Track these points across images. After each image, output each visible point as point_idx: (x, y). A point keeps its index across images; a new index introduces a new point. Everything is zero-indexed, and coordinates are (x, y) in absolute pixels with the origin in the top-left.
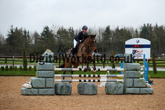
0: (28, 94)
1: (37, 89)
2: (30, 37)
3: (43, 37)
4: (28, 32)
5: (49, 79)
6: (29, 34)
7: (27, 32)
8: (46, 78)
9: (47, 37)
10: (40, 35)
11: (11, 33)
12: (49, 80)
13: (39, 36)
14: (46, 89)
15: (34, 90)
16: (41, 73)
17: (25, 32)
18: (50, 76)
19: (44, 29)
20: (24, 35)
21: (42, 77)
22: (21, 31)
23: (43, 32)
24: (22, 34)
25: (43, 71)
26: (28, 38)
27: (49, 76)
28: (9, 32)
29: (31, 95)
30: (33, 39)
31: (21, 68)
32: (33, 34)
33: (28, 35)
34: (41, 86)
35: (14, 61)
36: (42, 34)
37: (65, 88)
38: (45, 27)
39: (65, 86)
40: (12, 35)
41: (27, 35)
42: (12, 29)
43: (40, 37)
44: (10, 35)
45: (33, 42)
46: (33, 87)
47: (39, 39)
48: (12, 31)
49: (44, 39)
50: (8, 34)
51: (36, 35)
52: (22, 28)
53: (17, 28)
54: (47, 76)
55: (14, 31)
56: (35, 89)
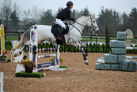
0: (101, 69)
1: (110, 65)
2: (119, 17)
3: (131, 18)
4: (118, 13)
5: (121, 55)
6: (118, 14)
7: (116, 13)
8: (118, 55)
9: (135, 18)
10: (129, 16)
11: (101, 13)
12: (121, 57)
13: (127, 16)
14: (117, 65)
15: (106, 65)
16: (114, 50)
17: (115, 13)
18: (122, 53)
19: (132, 10)
20: (113, 16)
21: (115, 54)
22: (111, 11)
23: (131, 13)
24: (112, 14)
25: (116, 49)
26: (117, 19)
27: (120, 53)
28: (100, 13)
29: (104, 70)
30: (122, 19)
31: (103, 45)
32: (121, 15)
33: (118, 16)
34: (113, 62)
35: (97, 38)
36: (130, 15)
37: (132, 65)
38: (133, 9)
39: (132, 64)
40: (102, 15)
41: (116, 15)
42: (103, 10)
43: (128, 18)
44: (100, 15)
45: (122, 22)
46: (106, 63)
47: (127, 19)
48: (102, 11)
49: (131, 19)
50: (99, 15)
51: (125, 16)
52: (112, 9)
53: (107, 9)
54: (119, 53)
55: (104, 12)
56: (108, 65)
